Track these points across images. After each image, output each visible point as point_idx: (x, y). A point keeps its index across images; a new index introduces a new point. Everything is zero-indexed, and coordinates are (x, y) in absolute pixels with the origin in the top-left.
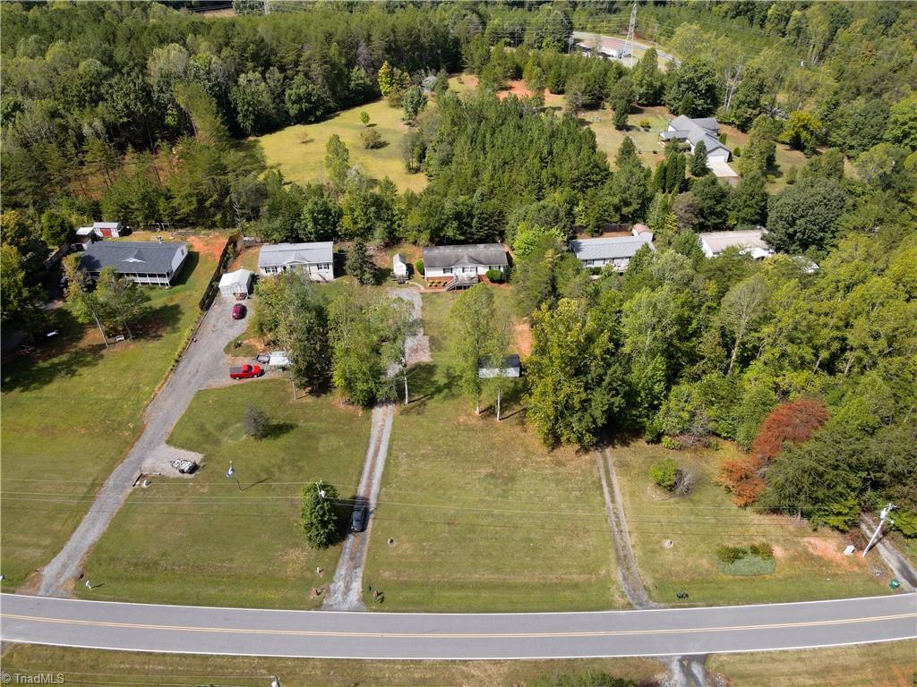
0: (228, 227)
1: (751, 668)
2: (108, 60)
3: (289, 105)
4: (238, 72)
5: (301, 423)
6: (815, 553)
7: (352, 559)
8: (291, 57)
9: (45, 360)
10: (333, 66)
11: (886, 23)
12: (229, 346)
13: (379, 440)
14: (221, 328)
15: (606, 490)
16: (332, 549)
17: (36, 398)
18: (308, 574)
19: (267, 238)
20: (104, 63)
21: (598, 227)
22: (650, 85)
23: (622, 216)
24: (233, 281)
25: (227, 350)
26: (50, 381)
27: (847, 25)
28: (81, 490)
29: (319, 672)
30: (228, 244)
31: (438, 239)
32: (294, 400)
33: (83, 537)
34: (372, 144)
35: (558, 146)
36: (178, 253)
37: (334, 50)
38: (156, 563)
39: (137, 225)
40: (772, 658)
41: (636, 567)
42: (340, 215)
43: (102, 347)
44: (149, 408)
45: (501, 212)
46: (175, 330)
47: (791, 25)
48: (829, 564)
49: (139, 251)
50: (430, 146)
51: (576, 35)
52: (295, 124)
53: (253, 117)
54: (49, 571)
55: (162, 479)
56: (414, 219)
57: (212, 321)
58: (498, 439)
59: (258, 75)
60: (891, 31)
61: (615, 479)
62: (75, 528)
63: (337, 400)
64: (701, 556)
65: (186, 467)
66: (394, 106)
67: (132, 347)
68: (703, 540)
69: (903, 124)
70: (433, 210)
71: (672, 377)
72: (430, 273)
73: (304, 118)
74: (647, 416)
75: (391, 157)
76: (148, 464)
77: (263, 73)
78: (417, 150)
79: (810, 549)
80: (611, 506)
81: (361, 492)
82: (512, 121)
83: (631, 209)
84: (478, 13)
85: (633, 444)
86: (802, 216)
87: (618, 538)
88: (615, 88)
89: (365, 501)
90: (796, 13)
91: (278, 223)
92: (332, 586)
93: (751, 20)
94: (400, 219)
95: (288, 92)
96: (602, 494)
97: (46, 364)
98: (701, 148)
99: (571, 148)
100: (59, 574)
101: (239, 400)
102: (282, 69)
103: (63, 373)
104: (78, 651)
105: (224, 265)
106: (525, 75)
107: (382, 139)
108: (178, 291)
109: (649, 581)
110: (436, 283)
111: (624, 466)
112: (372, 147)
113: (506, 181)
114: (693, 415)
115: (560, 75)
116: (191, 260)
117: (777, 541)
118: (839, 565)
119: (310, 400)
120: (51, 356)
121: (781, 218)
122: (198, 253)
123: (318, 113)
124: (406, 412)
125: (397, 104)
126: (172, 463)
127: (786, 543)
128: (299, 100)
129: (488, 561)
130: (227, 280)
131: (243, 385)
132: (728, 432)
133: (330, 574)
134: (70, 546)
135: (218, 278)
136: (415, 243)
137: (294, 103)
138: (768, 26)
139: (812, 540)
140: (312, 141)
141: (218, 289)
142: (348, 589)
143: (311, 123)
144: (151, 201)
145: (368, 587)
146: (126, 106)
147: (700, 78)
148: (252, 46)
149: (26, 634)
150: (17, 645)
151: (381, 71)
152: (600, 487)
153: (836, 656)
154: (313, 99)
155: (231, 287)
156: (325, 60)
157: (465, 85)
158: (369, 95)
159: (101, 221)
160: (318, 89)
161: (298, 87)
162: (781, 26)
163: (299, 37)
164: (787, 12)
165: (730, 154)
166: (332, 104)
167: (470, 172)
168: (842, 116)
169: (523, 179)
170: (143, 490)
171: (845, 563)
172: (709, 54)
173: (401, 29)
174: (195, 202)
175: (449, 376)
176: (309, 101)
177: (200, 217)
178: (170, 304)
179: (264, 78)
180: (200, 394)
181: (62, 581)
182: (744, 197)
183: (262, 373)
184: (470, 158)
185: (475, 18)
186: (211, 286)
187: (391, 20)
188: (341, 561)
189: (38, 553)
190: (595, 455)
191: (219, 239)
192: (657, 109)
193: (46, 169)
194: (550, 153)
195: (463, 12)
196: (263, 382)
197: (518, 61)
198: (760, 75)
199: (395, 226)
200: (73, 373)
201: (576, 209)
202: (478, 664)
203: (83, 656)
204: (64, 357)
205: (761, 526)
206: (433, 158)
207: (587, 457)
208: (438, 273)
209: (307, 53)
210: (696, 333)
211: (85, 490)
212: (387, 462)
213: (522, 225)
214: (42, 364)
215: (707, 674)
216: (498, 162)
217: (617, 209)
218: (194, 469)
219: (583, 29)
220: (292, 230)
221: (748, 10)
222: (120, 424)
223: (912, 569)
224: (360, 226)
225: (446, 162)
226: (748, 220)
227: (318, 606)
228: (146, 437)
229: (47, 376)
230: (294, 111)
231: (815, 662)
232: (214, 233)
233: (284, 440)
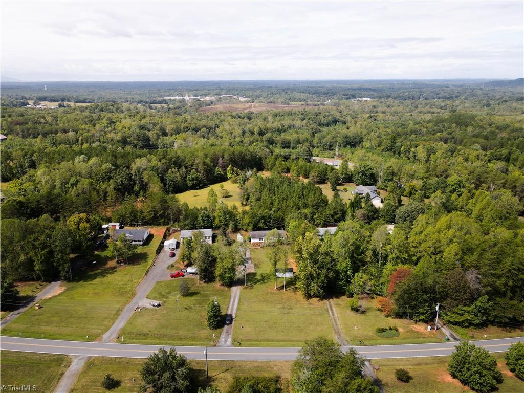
0: (166, 225)
1: (388, 363)
2: (115, 165)
3: (188, 182)
4: (168, 169)
5: (202, 292)
6: (416, 330)
7: (227, 332)
8: (190, 163)
9: (91, 272)
10: (208, 166)
11: (451, 152)
12: (169, 267)
13: (235, 297)
14: (165, 260)
15: (330, 312)
16: (218, 330)
17: (90, 284)
18: (209, 337)
19: (183, 228)
20: (113, 165)
21: (325, 224)
22: (346, 174)
23: (335, 219)
24: (170, 243)
25: (168, 268)
26: (95, 278)
27: (435, 153)
28: (114, 312)
29: (217, 364)
30: (167, 230)
31: (256, 228)
32: (198, 285)
33: (117, 326)
34: (225, 195)
35: (306, 192)
36: (146, 233)
37: (208, 161)
38: (148, 334)
39: (126, 225)
40: (397, 360)
41: (342, 335)
42: (214, 218)
43: (115, 267)
44: (137, 287)
45: (283, 218)
46: (146, 262)
47: (411, 154)
48: (421, 333)
49: (130, 232)
50: (251, 194)
51: (314, 158)
52: (190, 190)
53: (173, 186)
54: (106, 336)
55: (146, 309)
56: (246, 220)
57: (161, 258)
58: (284, 297)
59: (176, 170)
60: (454, 155)
61: (334, 309)
62: (113, 324)
63: (217, 285)
64: (369, 331)
65: (156, 304)
66: (234, 183)
67: (127, 267)
68: (370, 327)
69: (453, 186)
70: (254, 215)
71: (356, 270)
72: (253, 241)
73: (194, 187)
74: (346, 286)
75: (234, 200)
76: (140, 304)
77: (178, 169)
78: (246, 197)
79: (414, 329)
80: (332, 316)
81: (229, 312)
82: (286, 183)
83: (338, 216)
84: (269, 149)
85: (341, 298)
86: (408, 216)
87: (335, 326)
88: (331, 175)
89: (231, 316)
90: (413, 149)
91: (188, 221)
92: (219, 340)
93: (394, 153)
94: (240, 221)
95: (188, 177)
96: (329, 313)
97: (92, 273)
98: (368, 195)
99: (312, 194)
100: (109, 337)
101: (175, 285)
102: (186, 168)
103: (100, 276)
104: (121, 358)
105: (165, 237)
106: (291, 171)
107: (229, 194)
108: (145, 248)
109: (348, 339)
110: (256, 245)
111: (337, 305)
112: (225, 197)
113: (284, 205)
114: (365, 284)
115: (306, 170)
116: (151, 237)
117: (400, 327)
118: (425, 334)
119: (205, 285)
120: (94, 271)
121: (400, 217)
122: (153, 234)
123: (201, 185)
124: (246, 288)
125: (236, 182)
126: (150, 304)
127: (404, 327)
128: (193, 180)
129: (282, 333)
130: (166, 243)
131: (175, 280)
132: (380, 292)
133: (218, 336)
134: (112, 329)
135: (163, 242)
136: (246, 231)
137: (190, 181)
138: (402, 155)
139: (414, 326)
140: (198, 195)
141: (163, 246)
142: (226, 341)
143: (197, 189)
144: (134, 214)
145: (234, 341)
146: (122, 181)
147: (367, 171)
148: (174, 159)
149: (99, 354)
150: (96, 357)
151: (228, 169)
152: (328, 311)
153: (422, 360)
154: (199, 179)
155: (169, 245)
156: (204, 164)
157: (265, 174)
158: (223, 179)
159: (111, 222)
160: (201, 175)
161: (193, 174)
162: (407, 155)
163: (194, 156)
164: (409, 149)
165: (382, 199)
166: (207, 182)
167: (269, 202)
168: (429, 185)
169: (291, 205)
170: (139, 312)
171: (428, 333)
172: (370, 162)
173: (237, 153)
174: (153, 214)
175: (262, 276)
176: (197, 180)
177: (154, 221)
178: (143, 252)
179: (179, 171)
180: (158, 283)
181: (111, 338)
182: (385, 211)
183: (184, 276)
184: (269, 197)
185: (268, 150)
186: (160, 245)
187: (232, 149)
188: (222, 333)
189: (100, 331)
190: (326, 301)
191: (162, 230)
192: (350, 184)
193: (90, 203)
194: (303, 195)
195: (263, 148)
196: (184, 279)
197: (288, 166)
198: (392, 168)
199: (238, 224)
200: (104, 276)
201: (315, 217)
202: (280, 362)
203: (123, 359)
204: (100, 271)
205: (392, 322)
206: (253, 198)
207: (322, 302)
208: (257, 241)
209: (197, 161)
210: (363, 252)
211: (115, 312)
212: (239, 304)
213: (292, 220)
214: (90, 273)
215: (371, 365)
216: (281, 198)
217: (333, 216)
218: (159, 305)
219: (317, 156)
220: (194, 225)
221: (392, 149)
222: (126, 292)
223: (455, 335)
224: (222, 223)
225: (258, 199)
226: (389, 221)
227: (215, 346)
228: (137, 296)
229: (94, 277)
230: (190, 184)
231: (414, 361)
232: (159, 228)
233: (194, 298)
